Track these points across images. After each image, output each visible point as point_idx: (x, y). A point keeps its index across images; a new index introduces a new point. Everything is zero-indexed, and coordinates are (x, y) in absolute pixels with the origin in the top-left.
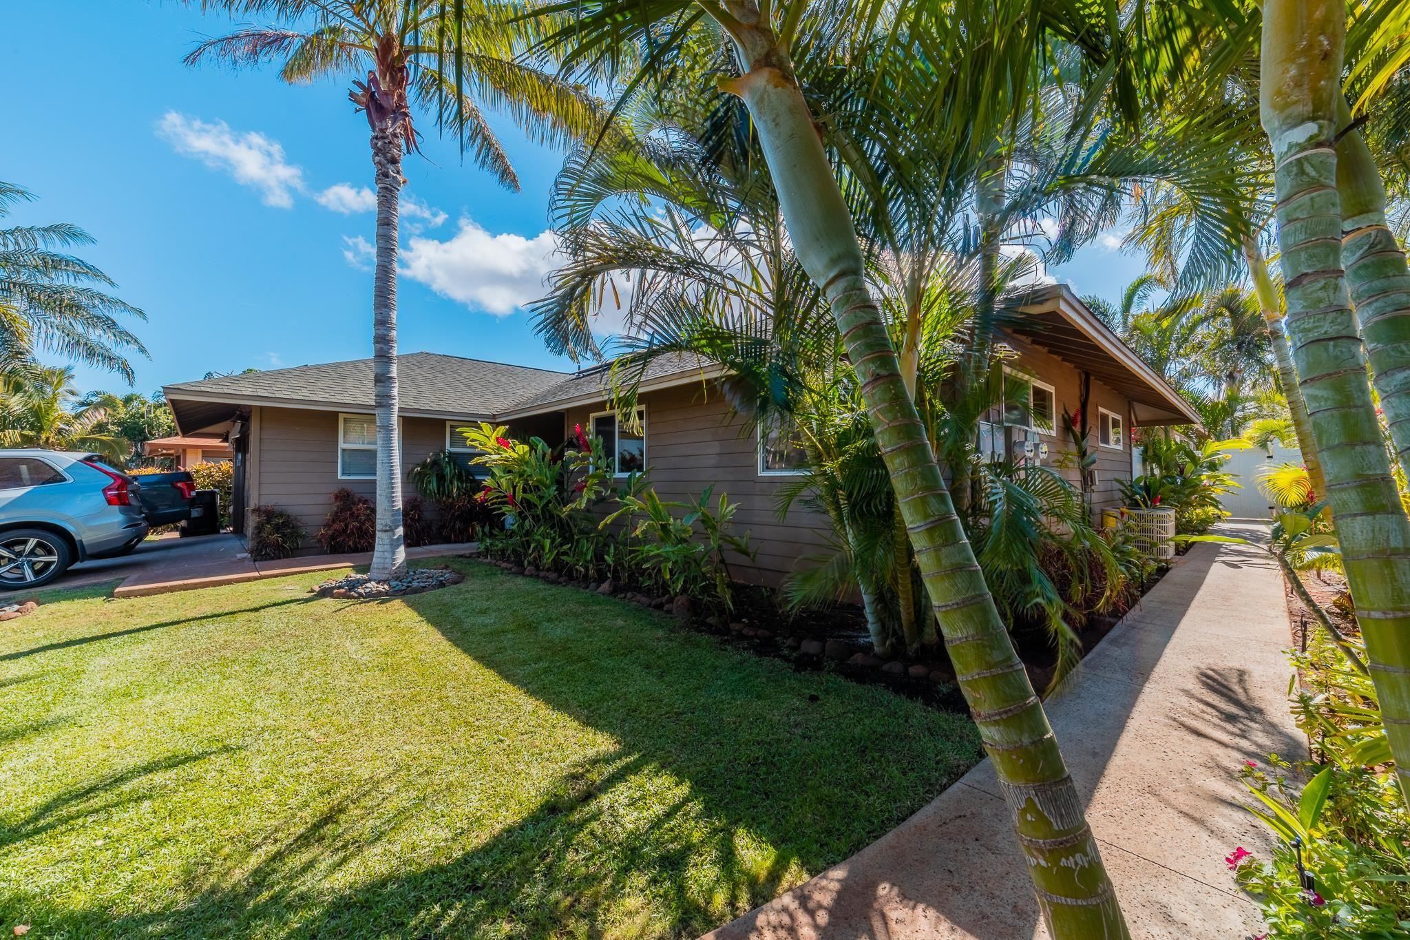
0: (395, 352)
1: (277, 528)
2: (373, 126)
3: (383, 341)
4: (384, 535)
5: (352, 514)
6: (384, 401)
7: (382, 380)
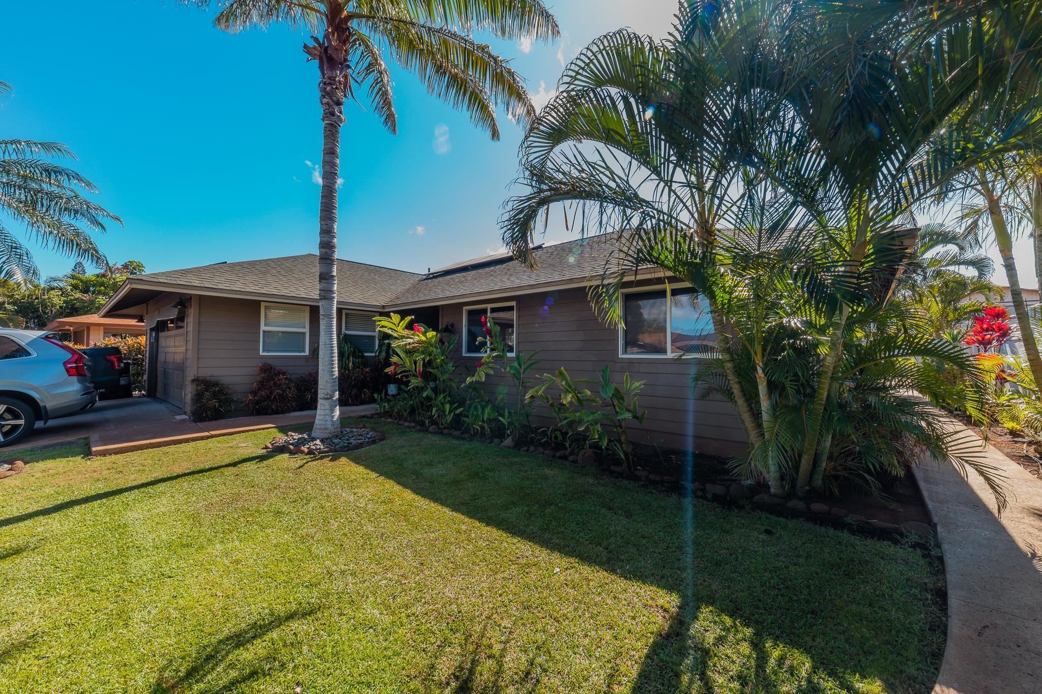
0: (336, 256)
1: (215, 395)
2: (323, 74)
3: (327, 246)
4: (325, 402)
5: (275, 383)
6: (326, 294)
7: (325, 277)
